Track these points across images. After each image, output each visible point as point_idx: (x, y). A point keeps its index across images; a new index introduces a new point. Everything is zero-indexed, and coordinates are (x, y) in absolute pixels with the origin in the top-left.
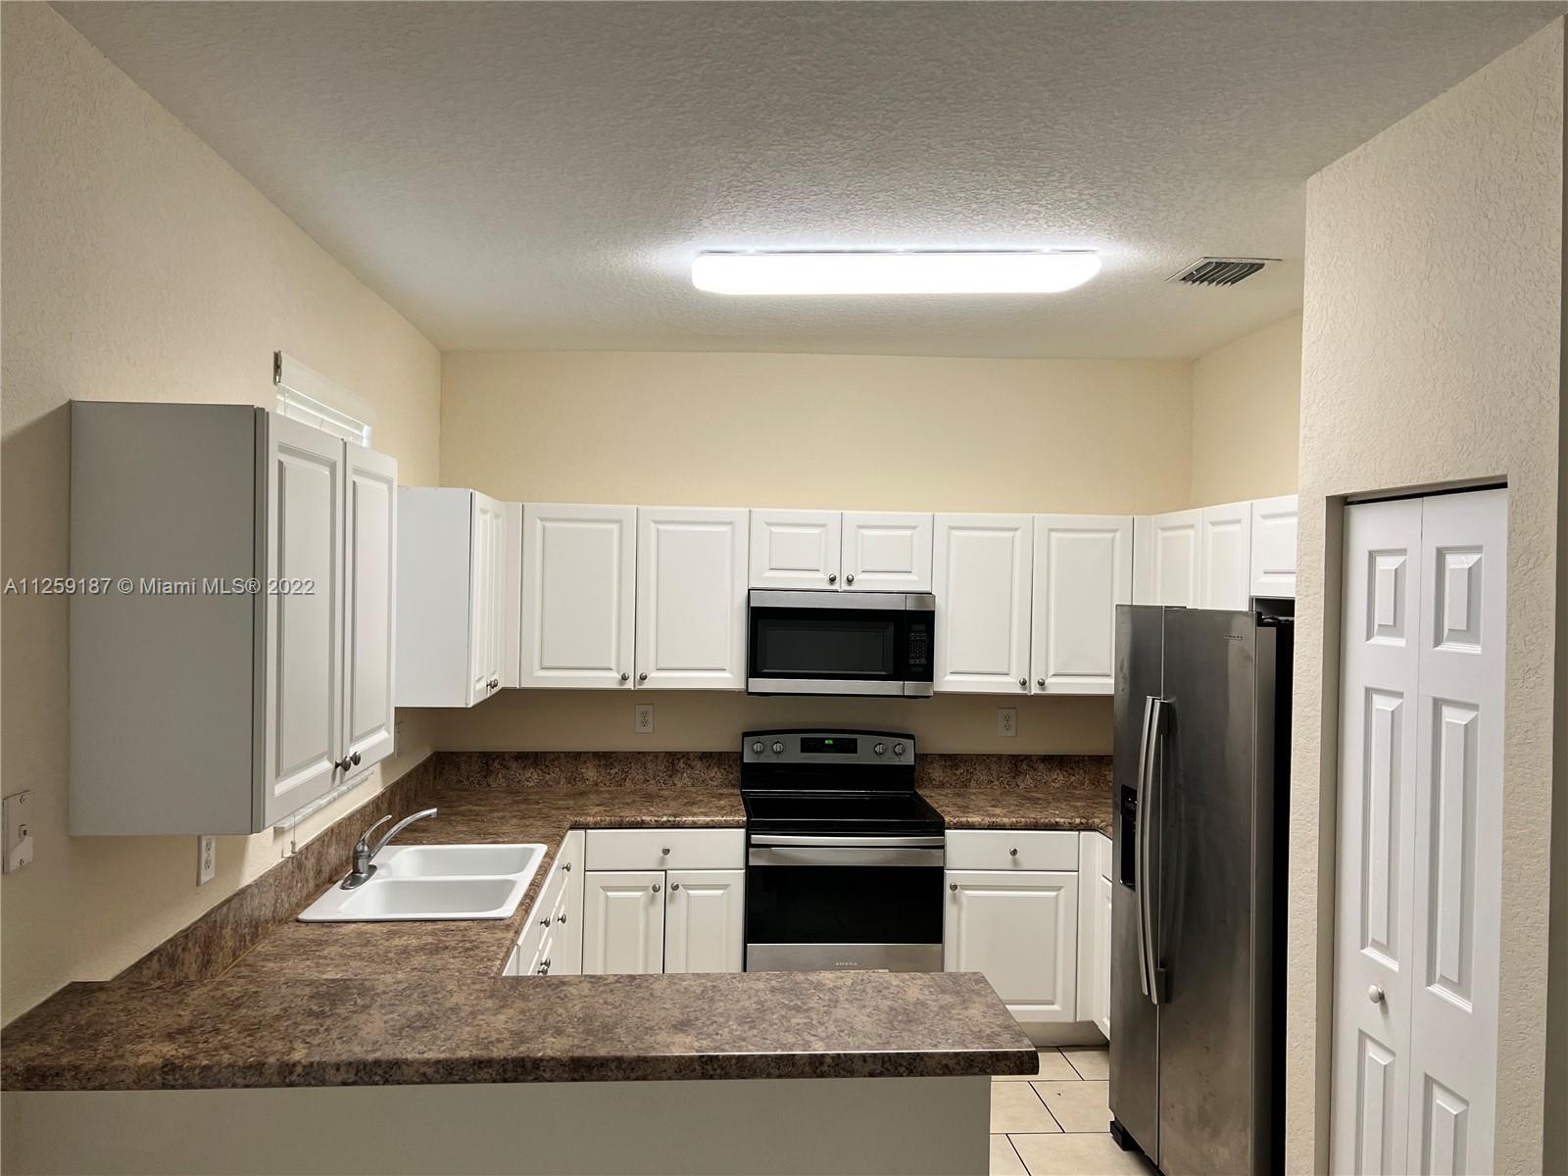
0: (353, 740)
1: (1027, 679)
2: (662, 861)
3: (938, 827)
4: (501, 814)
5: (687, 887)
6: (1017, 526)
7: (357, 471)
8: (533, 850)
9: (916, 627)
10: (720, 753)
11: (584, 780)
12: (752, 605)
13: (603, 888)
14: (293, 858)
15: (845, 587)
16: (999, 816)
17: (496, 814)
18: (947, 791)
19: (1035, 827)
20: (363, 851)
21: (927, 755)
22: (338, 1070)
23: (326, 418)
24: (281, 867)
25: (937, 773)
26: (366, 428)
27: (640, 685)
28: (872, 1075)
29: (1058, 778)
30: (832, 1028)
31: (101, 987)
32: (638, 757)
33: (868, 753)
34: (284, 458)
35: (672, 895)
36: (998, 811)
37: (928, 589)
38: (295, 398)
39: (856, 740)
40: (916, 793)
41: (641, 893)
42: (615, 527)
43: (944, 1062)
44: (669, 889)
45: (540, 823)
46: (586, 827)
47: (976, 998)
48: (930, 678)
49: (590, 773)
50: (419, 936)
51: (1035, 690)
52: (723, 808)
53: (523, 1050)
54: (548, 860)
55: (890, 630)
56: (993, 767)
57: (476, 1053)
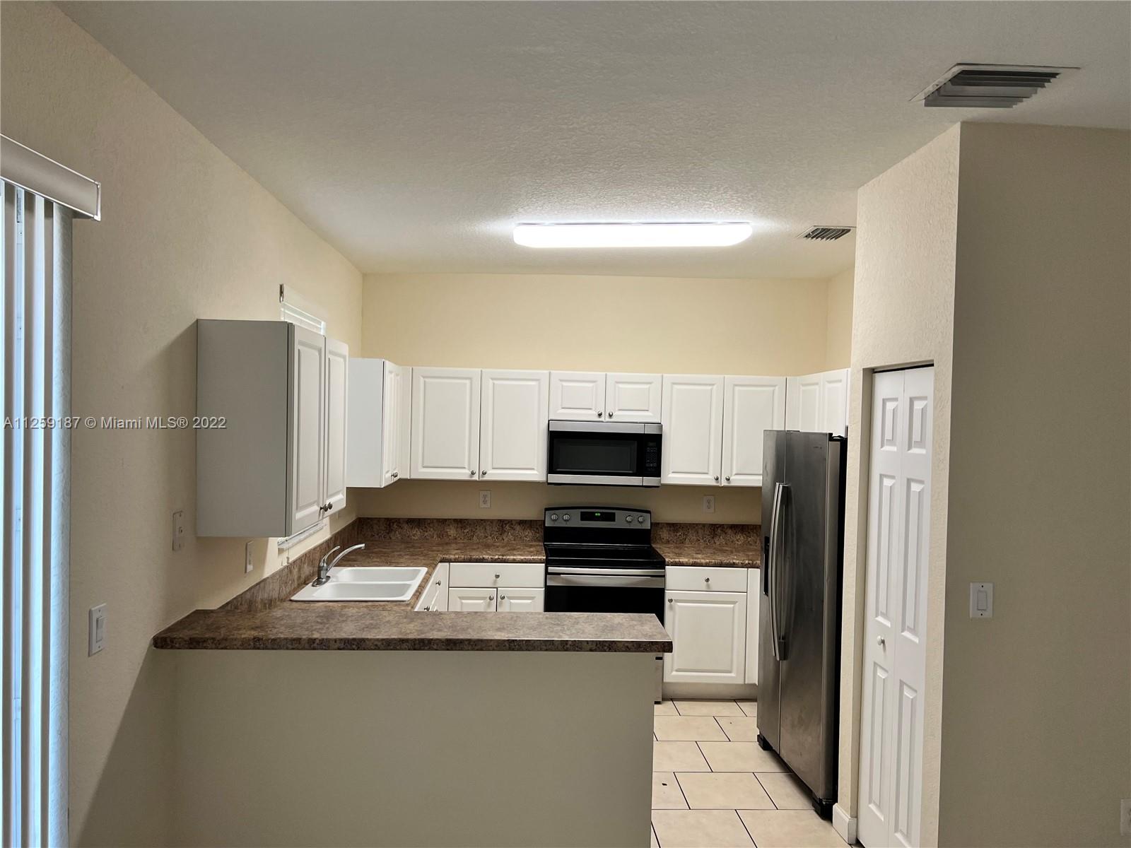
0: (329, 496)
1: (719, 477)
2: (495, 582)
3: (662, 564)
4: (398, 553)
5: (510, 598)
6: (713, 383)
7: (331, 352)
8: (419, 570)
9: (651, 444)
10: (531, 521)
11: (448, 536)
12: (550, 430)
13: (460, 598)
14: (287, 566)
15: (608, 419)
16: (699, 558)
17: (396, 553)
18: (670, 545)
19: (721, 565)
20: (323, 566)
21: (659, 523)
22: (336, 642)
23: (303, 319)
24: (282, 570)
25: (665, 534)
26: (323, 323)
27: (483, 477)
28: (591, 650)
29: (740, 539)
30: (574, 631)
31: (212, 611)
32: (481, 522)
33: (622, 521)
34: (300, 348)
35: (501, 603)
36: (699, 556)
37: (660, 422)
38: (289, 309)
39: (614, 514)
40: (651, 546)
41: (482, 601)
42: (468, 382)
43: (626, 645)
44: (499, 599)
45: (422, 558)
46: (449, 561)
47: (649, 623)
48: (659, 475)
49: (452, 532)
50: (359, 608)
51: (724, 483)
52: (532, 552)
53: (423, 636)
54: (428, 575)
55: (635, 445)
56: (700, 531)
57: (400, 637)
